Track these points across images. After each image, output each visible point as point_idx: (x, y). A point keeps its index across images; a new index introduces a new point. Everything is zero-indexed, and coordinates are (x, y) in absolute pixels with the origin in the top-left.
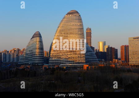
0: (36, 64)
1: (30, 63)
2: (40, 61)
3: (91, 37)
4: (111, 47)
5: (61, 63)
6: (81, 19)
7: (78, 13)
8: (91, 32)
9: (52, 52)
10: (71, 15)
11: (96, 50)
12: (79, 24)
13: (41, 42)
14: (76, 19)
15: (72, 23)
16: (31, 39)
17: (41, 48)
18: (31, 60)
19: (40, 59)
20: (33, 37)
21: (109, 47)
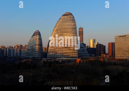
0: (36, 58)
1: (31, 57)
2: (40, 55)
3: (83, 35)
4: (100, 44)
5: (57, 58)
6: (74, 20)
7: (72, 14)
8: (83, 31)
9: (49, 48)
10: (66, 17)
11: (87, 46)
12: (73, 24)
13: (40, 39)
14: (70, 20)
15: (67, 24)
16: (32, 36)
17: (41, 45)
18: (32, 55)
19: (40, 53)
20: (34, 35)
21: (98, 44)
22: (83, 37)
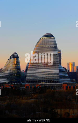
0: (13, 83)
1: (8, 82)
2: (18, 80)
3: (61, 58)
6: (55, 42)
7: (53, 36)
9: (28, 72)
10: (46, 38)
12: (53, 46)
13: (18, 62)
14: (51, 42)
15: (47, 45)
16: (9, 59)
17: (19, 68)
18: (8, 79)
19: (18, 78)
20: (11, 58)
22: (61, 60)
